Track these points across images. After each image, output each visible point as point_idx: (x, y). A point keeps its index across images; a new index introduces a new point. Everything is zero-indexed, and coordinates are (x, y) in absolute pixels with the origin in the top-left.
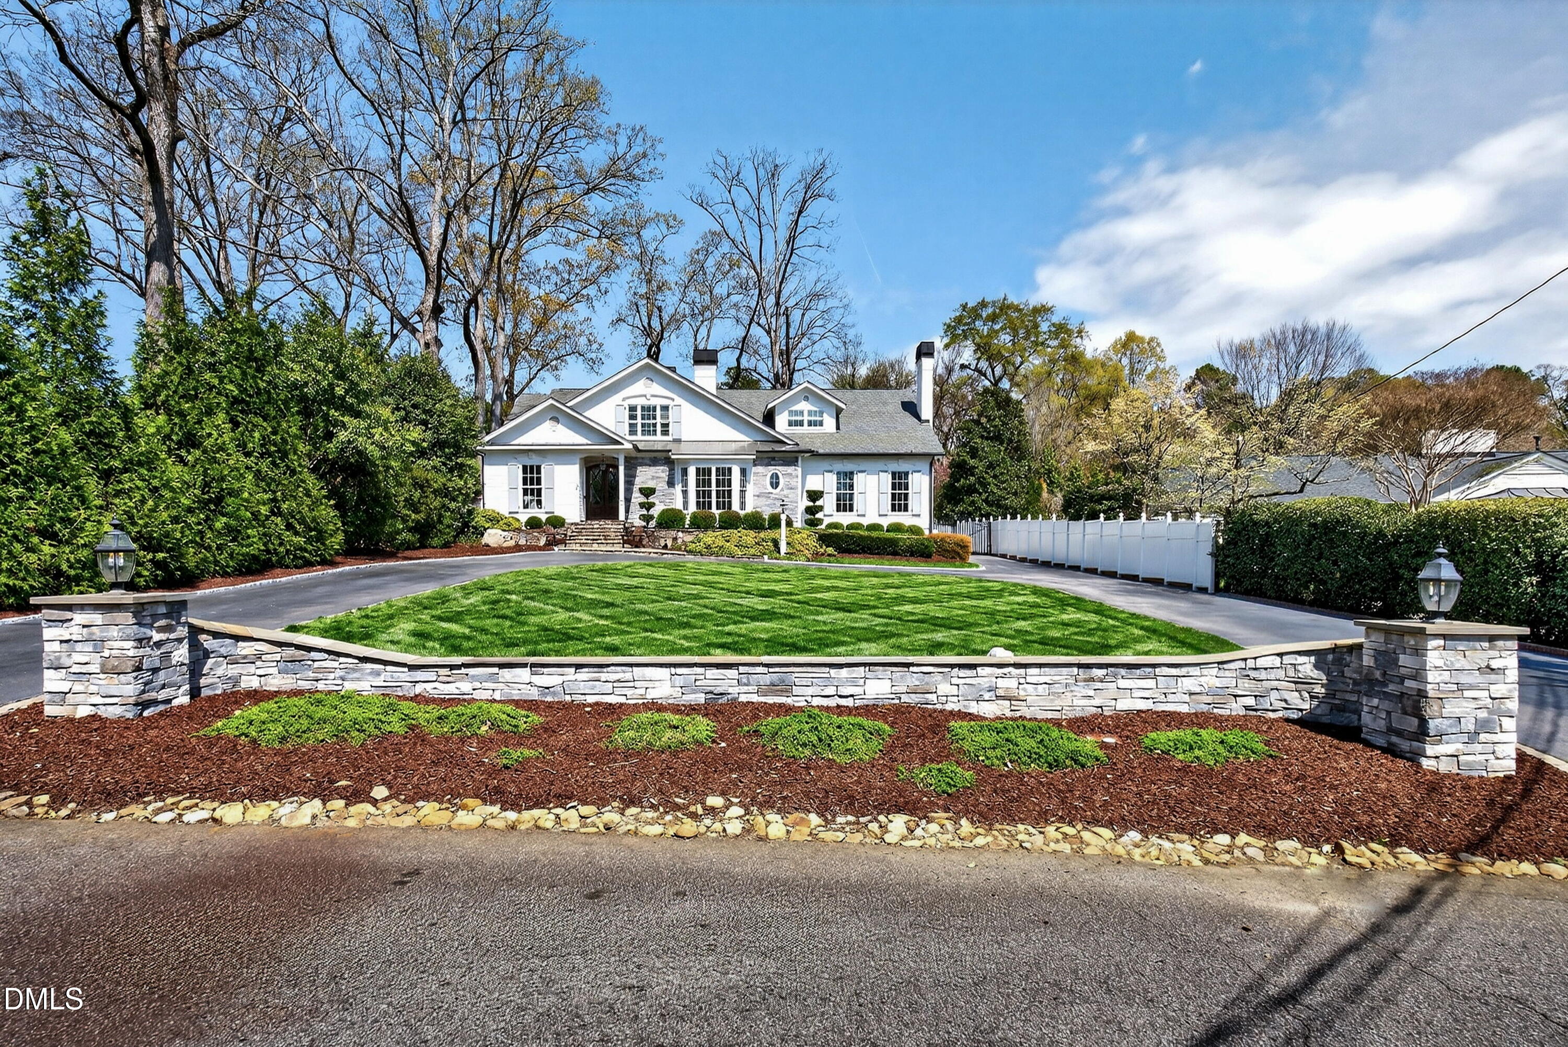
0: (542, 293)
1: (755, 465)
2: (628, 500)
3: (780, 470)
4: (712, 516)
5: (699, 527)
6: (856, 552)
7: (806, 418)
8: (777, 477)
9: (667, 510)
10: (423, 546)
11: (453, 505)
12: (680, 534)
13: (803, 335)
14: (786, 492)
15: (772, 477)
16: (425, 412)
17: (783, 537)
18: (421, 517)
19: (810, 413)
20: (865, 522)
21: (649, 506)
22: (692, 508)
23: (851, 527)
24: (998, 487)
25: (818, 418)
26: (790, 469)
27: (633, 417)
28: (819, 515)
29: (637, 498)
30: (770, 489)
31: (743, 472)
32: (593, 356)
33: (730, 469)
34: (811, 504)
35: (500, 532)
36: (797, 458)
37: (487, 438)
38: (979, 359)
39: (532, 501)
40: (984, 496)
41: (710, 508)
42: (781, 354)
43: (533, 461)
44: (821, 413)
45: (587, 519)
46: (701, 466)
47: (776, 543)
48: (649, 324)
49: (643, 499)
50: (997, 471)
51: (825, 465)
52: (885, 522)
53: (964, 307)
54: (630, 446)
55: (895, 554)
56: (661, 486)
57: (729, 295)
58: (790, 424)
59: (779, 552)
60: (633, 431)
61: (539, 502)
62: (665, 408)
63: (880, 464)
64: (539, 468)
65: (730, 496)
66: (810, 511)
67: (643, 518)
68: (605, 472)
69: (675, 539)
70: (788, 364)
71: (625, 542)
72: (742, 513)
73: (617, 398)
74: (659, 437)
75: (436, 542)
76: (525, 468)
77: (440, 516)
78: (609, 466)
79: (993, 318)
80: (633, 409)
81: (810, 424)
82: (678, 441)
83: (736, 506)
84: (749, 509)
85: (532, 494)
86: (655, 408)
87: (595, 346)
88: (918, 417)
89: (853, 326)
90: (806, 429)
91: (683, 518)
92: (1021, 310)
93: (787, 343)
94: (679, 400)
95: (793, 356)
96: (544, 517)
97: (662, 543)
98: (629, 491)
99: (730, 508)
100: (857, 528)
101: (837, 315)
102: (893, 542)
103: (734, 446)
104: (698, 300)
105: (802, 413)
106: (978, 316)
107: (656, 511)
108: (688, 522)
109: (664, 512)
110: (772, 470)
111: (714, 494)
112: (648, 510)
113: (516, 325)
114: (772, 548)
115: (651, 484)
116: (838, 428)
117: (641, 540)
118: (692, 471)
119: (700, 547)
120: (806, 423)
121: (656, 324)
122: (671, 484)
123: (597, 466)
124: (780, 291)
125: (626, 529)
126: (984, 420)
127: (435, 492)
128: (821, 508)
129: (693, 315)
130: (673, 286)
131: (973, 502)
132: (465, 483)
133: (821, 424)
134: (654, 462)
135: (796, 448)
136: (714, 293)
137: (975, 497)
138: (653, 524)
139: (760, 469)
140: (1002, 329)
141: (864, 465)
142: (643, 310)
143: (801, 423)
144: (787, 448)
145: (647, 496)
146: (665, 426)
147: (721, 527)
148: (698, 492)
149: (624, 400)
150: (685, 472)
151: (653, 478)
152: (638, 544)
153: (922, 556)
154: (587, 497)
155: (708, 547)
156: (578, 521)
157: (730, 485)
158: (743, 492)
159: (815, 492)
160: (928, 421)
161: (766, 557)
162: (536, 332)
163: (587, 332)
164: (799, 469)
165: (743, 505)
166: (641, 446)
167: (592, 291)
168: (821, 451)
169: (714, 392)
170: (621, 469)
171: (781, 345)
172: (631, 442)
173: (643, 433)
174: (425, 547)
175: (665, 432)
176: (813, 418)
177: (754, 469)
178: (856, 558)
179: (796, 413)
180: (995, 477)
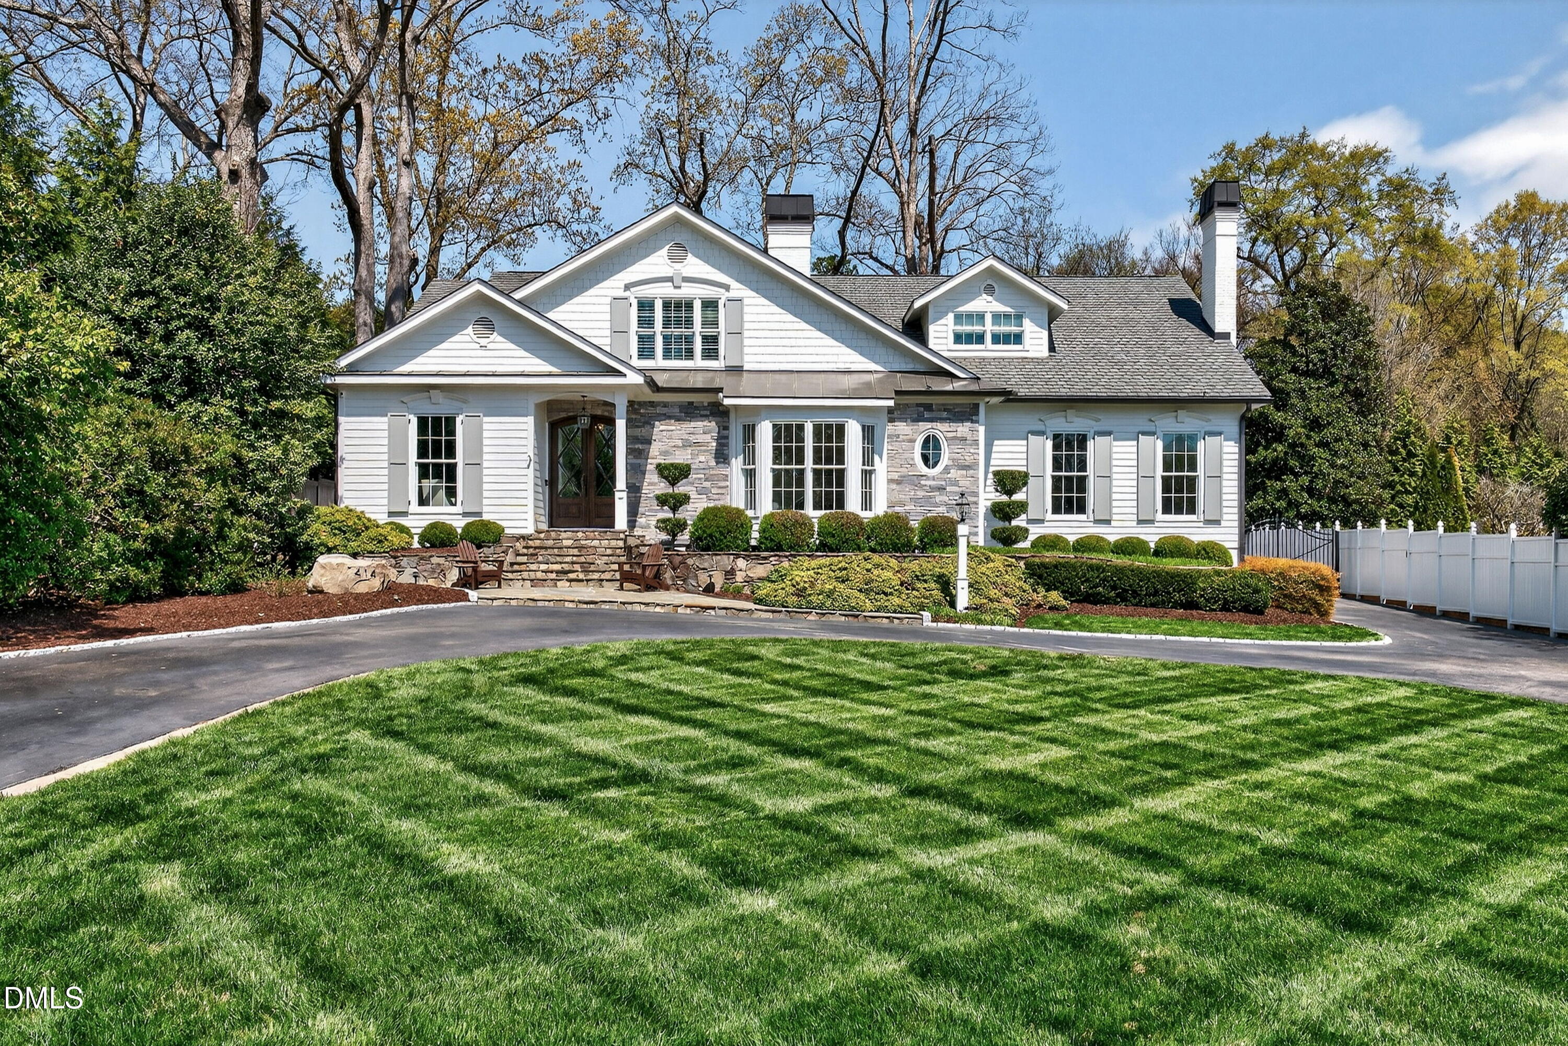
0: (491, 111)
1: (891, 420)
2: (634, 490)
3: (941, 430)
4: (805, 523)
5: (779, 548)
6: (1106, 601)
7: (989, 327)
8: (937, 446)
9: (715, 508)
10: (173, 591)
11: (257, 501)
12: (741, 563)
13: (957, 188)
14: (954, 474)
15: (926, 441)
16: (200, 300)
17: (963, 572)
18: (166, 528)
19: (997, 317)
20: (1112, 534)
21: (676, 503)
22: (766, 505)
23: (1082, 545)
24: (1333, 465)
25: (1014, 329)
26: (963, 429)
27: (646, 321)
28: (1019, 522)
29: (653, 485)
30: (924, 470)
31: (869, 433)
32: (584, 228)
33: (841, 429)
34: (1005, 498)
35: (348, 561)
36: (977, 406)
37: (344, 362)
38: (1254, 241)
39: (435, 490)
40: (1305, 480)
41: (800, 505)
42: (918, 224)
43: (439, 407)
44: (1019, 317)
45: (551, 525)
46: (782, 421)
47: (946, 585)
48: (682, 168)
49: (662, 488)
50: (1329, 433)
51: (1030, 420)
52: (1151, 536)
53: (1230, 149)
54: (640, 380)
55: (1191, 605)
56: (703, 459)
57: (824, 120)
58: (958, 338)
59: (953, 604)
60: (646, 351)
61: (451, 493)
62: (710, 305)
63: (1140, 420)
64: (451, 421)
65: (841, 483)
66: (1002, 512)
67: (663, 525)
68: (589, 433)
69: (730, 574)
70: (932, 241)
71: (626, 577)
72: (866, 515)
73: (614, 285)
74: (699, 362)
75: (212, 580)
76: (423, 423)
77: (223, 524)
78: (595, 419)
79: (1284, 169)
80: (645, 306)
81: (996, 339)
82: (736, 370)
83: (853, 504)
84: (880, 508)
85: (438, 475)
86: (689, 306)
87: (585, 212)
88: (1208, 330)
89: (1051, 172)
90: (989, 350)
91: (744, 526)
92: (1331, 156)
93: (931, 203)
94: (738, 290)
95: (939, 227)
96: (459, 524)
97: (704, 579)
98: (636, 471)
99: (841, 504)
100: (1093, 549)
101: (1020, 155)
102: (1185, 581)
103: (848, 382)
104: (768, 134)
105: (981, 317)
106: (1251, 168)
107: (690, 513)
108: (755, 535)
109: (709, 515)
110: (925, 428)
111: (809, 478)
112: (674, 509)
113: (441, 168)
114: (937, 594)
115: (680, 458)
116: (1052, 348)
117: (657, 575)
118: (765, 432)
119: (783, 591)
120: (988, 338)
121: (693, 169)
122: (722, 457)
123: (573, 419)
124: (917, 111)
125: (628, 549)
126: (1293, 340)
127: (210, 473)
128: (1022, 507)
129: (760, 160)
130: (724, 106)
131: (1284, 492)
132: (286, 451)
133: (1018, 338)
134: (689, 412)
135: (974, 387)
136: (798, 119)
137: (1289, 482)
138: (684, 537)
139: (902, 428)
140: (1297, 187)
141: (1108, 420)
142: (671, 144)
143: (980, 339)
144: (957, 386)
145: (673, 482)
146: (711, 342)
147: (824, 547)
148: (777, 475)
149: (627, 287)
150: (749, 433)
151: (686, 444)
152: (654, 583)
153: (1246, 609)
154: (552, 482)
155: (800, 593)
156: (530, 530)
157: (841, 461)
158: (867, 476)
159: (1012, 475)
160: (1226, 336)
161: (927, 615)
162: (480, 182)
163: (573, 187)
164: (982, 429)
165: (867, 503)
166: (661, 380)
167: (580, 113)
168: (1023, 392)
169: (807, 272)
170: (621, 425)
171: (919, 205)
172: (640, 371)
173: (667, 354)
174: (181, 594)
175: (711, 353)
176: (1004, 329)
177: (890, 428)
178: (1110, 615)
179: (971, 317)
180: (1323, 444)
